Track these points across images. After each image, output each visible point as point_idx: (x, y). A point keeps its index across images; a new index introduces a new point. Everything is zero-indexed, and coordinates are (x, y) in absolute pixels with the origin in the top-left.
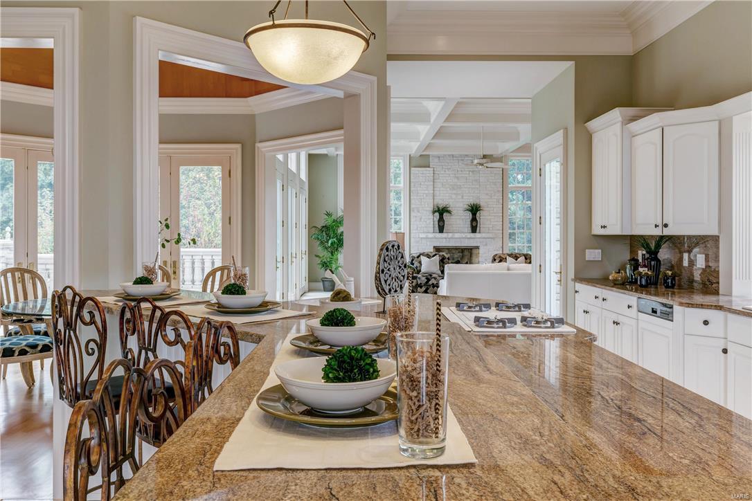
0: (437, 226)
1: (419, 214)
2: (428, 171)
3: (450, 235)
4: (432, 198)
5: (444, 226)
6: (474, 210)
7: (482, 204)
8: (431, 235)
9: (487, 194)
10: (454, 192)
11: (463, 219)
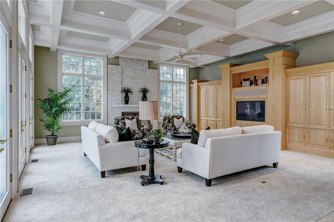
0: (124, 100)
1: (113, 93)
2: (119, 68)
3: (132, 105)
4: (121, 83)
5: (128, 100)
6: (144, 92)
7: (149, 88)
8: (121, 106)
9: (150, 83)
10: (133, 81)
11: (138, 97)
